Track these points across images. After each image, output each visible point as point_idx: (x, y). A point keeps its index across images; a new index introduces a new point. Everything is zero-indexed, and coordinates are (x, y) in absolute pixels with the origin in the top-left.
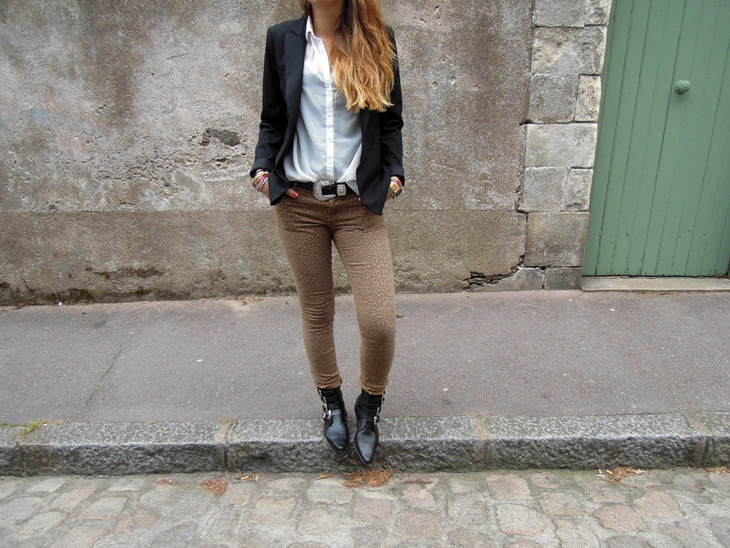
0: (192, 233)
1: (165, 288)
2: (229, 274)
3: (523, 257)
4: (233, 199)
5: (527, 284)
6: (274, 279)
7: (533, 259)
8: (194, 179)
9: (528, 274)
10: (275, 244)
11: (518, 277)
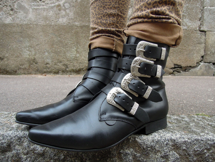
0: (21, 36)
1: (3, 67)
2: (39, 61)
3: (202, 57)
4: (46, 18)
5: (205, 72)
6: (64, 65)
7: (208, 58)
8: (27, 7)
9: (206, 67)
10: (66, 45)
11: (201, 68)
